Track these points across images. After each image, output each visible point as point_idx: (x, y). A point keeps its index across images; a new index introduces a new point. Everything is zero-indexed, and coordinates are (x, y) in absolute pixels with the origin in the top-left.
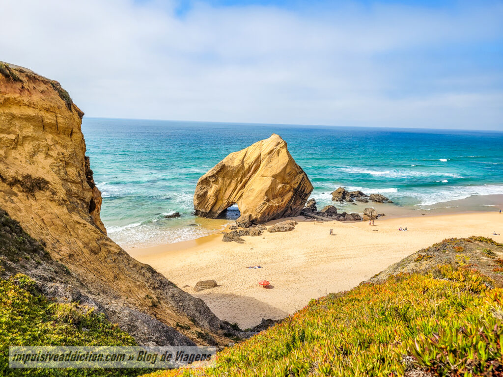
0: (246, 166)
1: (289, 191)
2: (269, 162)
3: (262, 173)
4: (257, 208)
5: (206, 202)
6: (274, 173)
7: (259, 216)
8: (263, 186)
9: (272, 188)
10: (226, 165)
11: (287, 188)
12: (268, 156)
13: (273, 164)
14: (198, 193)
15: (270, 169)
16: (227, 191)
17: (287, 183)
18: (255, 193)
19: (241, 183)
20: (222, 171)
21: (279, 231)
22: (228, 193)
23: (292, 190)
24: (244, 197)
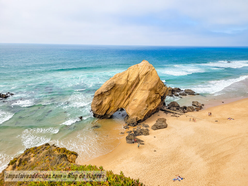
0: (130, 84)
1: (159, 98)
2: (146, 80)
3: (141, 88)
4: (141, 112)
5: (102, 108)
6: (150, 87)
7: (143, 118)
8: (143, 97)
9: (149, 98)
10: (117, 83)
11: (158, 97)
12: (145, 76)
13: (148, 81)
14: (96, 103)
15: (147, 85)
16: (117, 101)
17: (158, 93)
18: (138, 102)
19: (127, 95)
20: (114, 88)
21: (160, 129)
22: (118, 102)
23: (160, 97)
24: (130, 104)
